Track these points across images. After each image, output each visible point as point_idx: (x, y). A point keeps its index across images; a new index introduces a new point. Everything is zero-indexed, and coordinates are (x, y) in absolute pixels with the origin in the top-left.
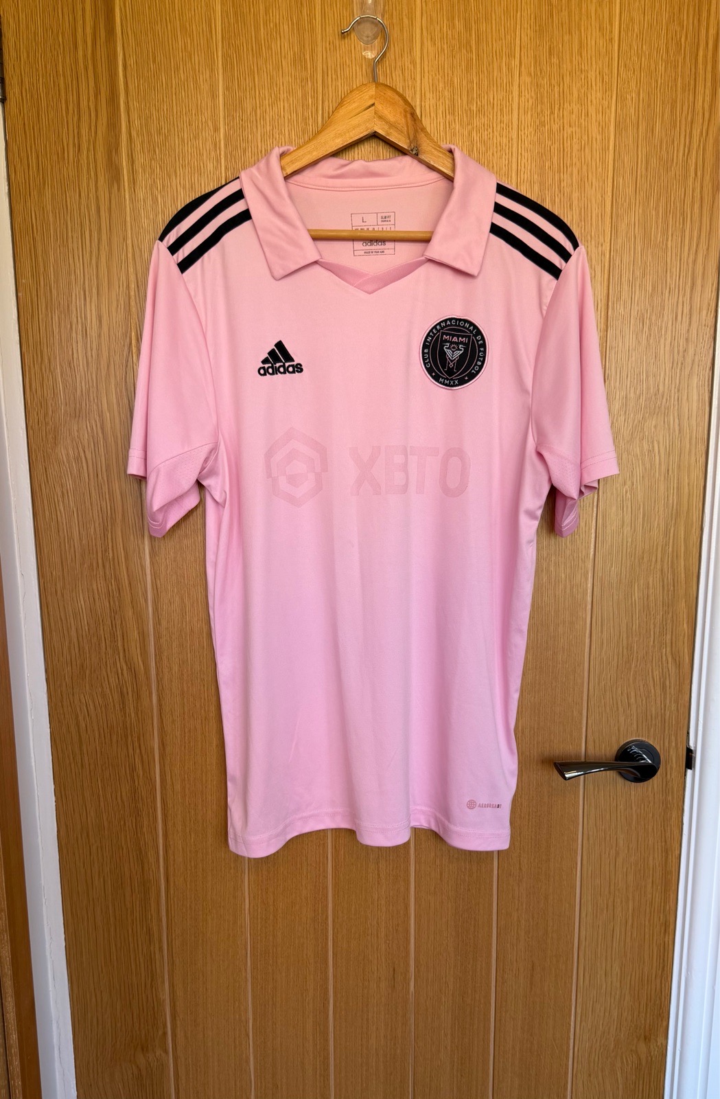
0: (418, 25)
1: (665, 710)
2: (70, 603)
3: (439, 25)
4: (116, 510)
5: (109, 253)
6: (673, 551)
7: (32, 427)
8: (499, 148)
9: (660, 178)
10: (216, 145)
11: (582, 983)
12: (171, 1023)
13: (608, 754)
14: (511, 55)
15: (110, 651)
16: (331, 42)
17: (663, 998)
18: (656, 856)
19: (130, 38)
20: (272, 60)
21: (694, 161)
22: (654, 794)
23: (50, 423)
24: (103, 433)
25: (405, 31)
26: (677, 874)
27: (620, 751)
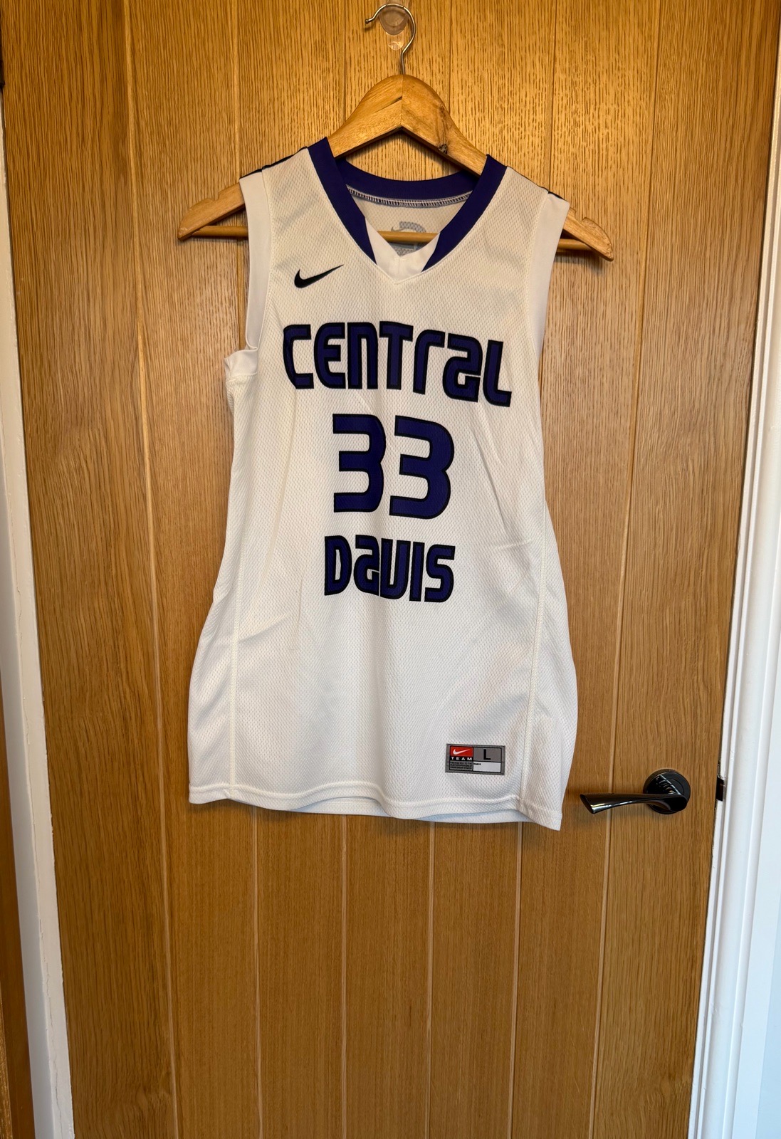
0: (447, 15)
1: (695, 740)
2: (69, 623)
3: (469, 16)
4: (120, 524)
5: (114, 251)
6: (706, 575)
7: (30, 437)
9: (699, 185)
10: (230, 139)
11: (605, 1022)
12: (175, 1064)
13: (636, 785)
15: (112, 673)
16: (355, 31)
17: (689, 1035)
18: (684, 890)
19: (139, 20)
20: (292, 50)
21: (734, 168)
22: (683, 826)
23: (50, 431)
24: (106, 442)
25: (433, 20)
26: (705, 907)
27: (649, 782)
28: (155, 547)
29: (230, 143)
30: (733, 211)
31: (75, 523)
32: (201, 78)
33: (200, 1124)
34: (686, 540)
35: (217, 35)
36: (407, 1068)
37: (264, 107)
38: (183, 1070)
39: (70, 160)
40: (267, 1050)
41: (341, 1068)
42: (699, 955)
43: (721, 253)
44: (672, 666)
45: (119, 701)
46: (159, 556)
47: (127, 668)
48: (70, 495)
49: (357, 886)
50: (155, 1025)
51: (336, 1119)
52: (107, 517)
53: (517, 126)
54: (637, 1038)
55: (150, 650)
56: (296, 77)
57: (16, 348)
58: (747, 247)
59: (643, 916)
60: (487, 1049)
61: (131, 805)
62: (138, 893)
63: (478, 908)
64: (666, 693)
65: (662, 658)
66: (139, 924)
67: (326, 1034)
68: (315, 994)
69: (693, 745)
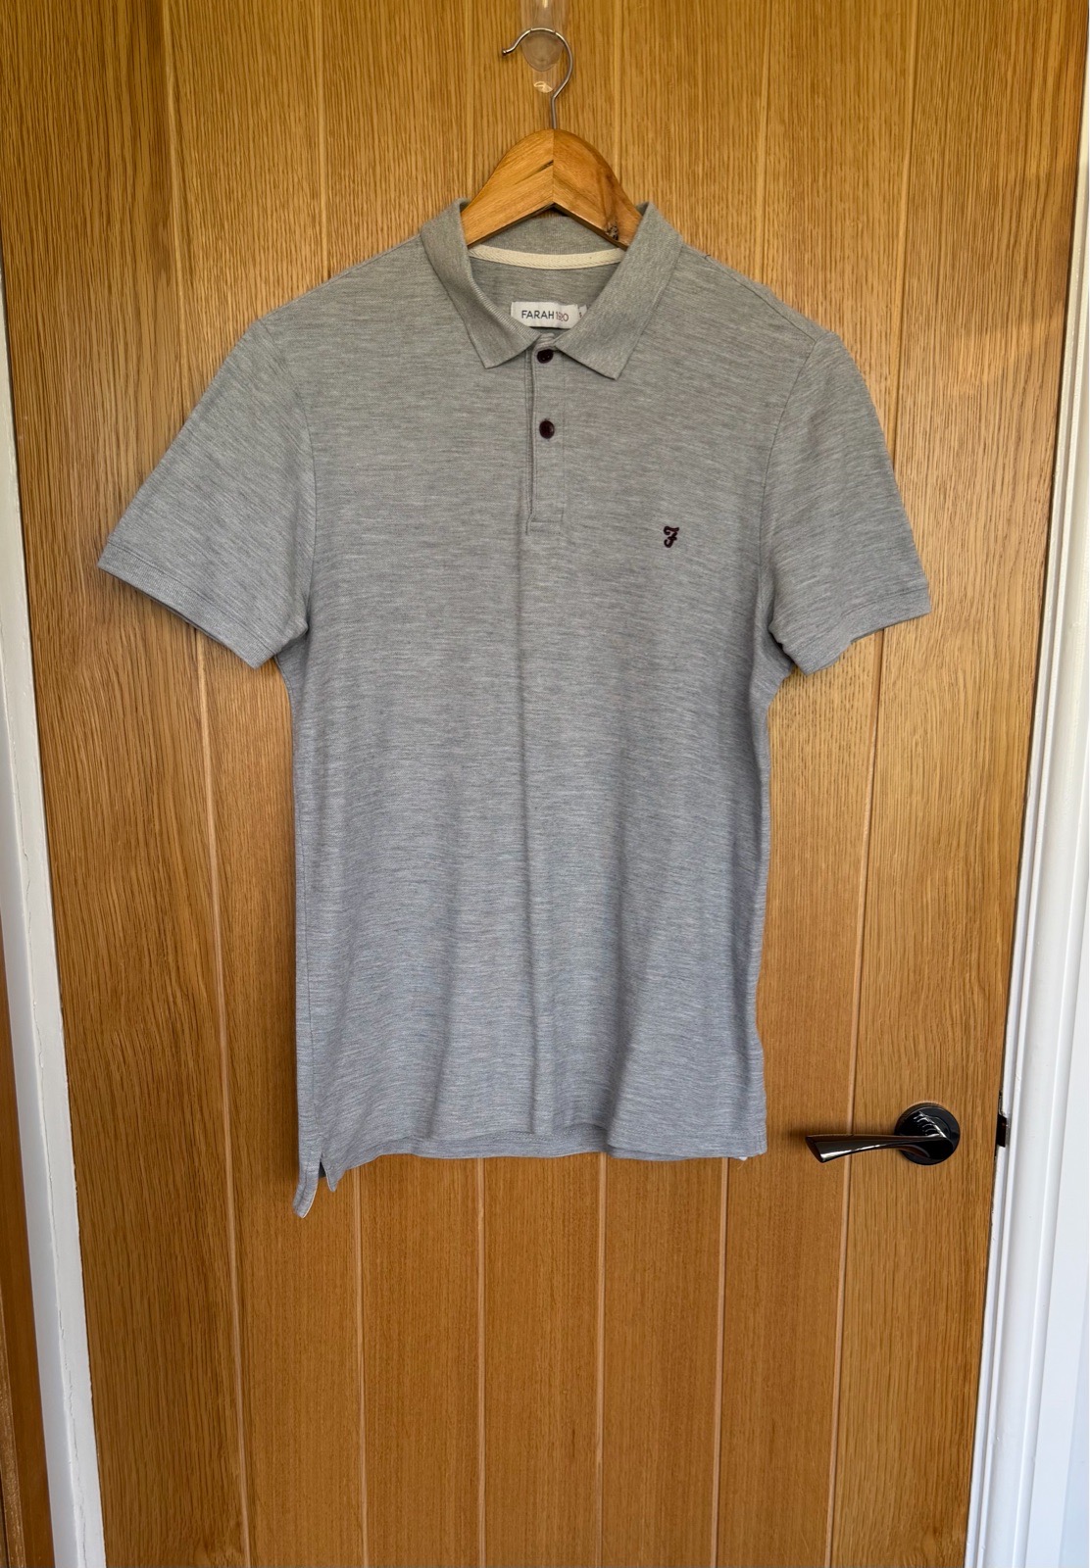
0: (617, 42)
1: (968, 1061)
2: (96, 899)
3: (648, 45)
4: (165, 759)
5: (154, 378)
6: (983, 832)
7: (38, 636)
8: (736, 232)
9: (972, 280)
10: (314, 219)
11: (844, 1453)
12: (247, 1511)
13: (885, 1122)
14: (755, 93)
15: (156, 969)
16: (488, 68)
17: (961, 1475)
18: (953, 1271)
19: (185, 53)
20: (399, 92)
21: (1023, 256)
22: (952, 1182)
23: (67, 630)
24: (145, 646)
25: (597, 50)
26: (982, 1296)
27: (902, 1120)
28: (214, 793)
29: (315, 226)
30: (1021, 314)
31: (103, 763)
32: (273, 136)
34: (954, 782)
35: (294, 71)
37: (361, 174)
38: (259, 1519)
39: (91, 250)
40: (376, 1491)
41: (477, 1516)
42: (975, 1361)
43: (1005, 376)
44: (935, 960)
45: (166, 1007)
46: (220, 806)
47: (177, 961)
48: (95, 721)
49: (500, 1264)
50: (219, 1456)
52: (148, 755)
54: (888, 1478)
55: (209, 938)
56: (406, 133)
57: (19, 515)
58: (1041, 368)
59: (895, 1306)
60: (680, 1490)
61: (185, 1151)
62: (195, 1272)
63: (667, 1294)
64: (927, 997)
65: (922, 949)
66: (197, 1316)
67: (458, 1468)
68: (441, 1413)
69: (965, 1069)
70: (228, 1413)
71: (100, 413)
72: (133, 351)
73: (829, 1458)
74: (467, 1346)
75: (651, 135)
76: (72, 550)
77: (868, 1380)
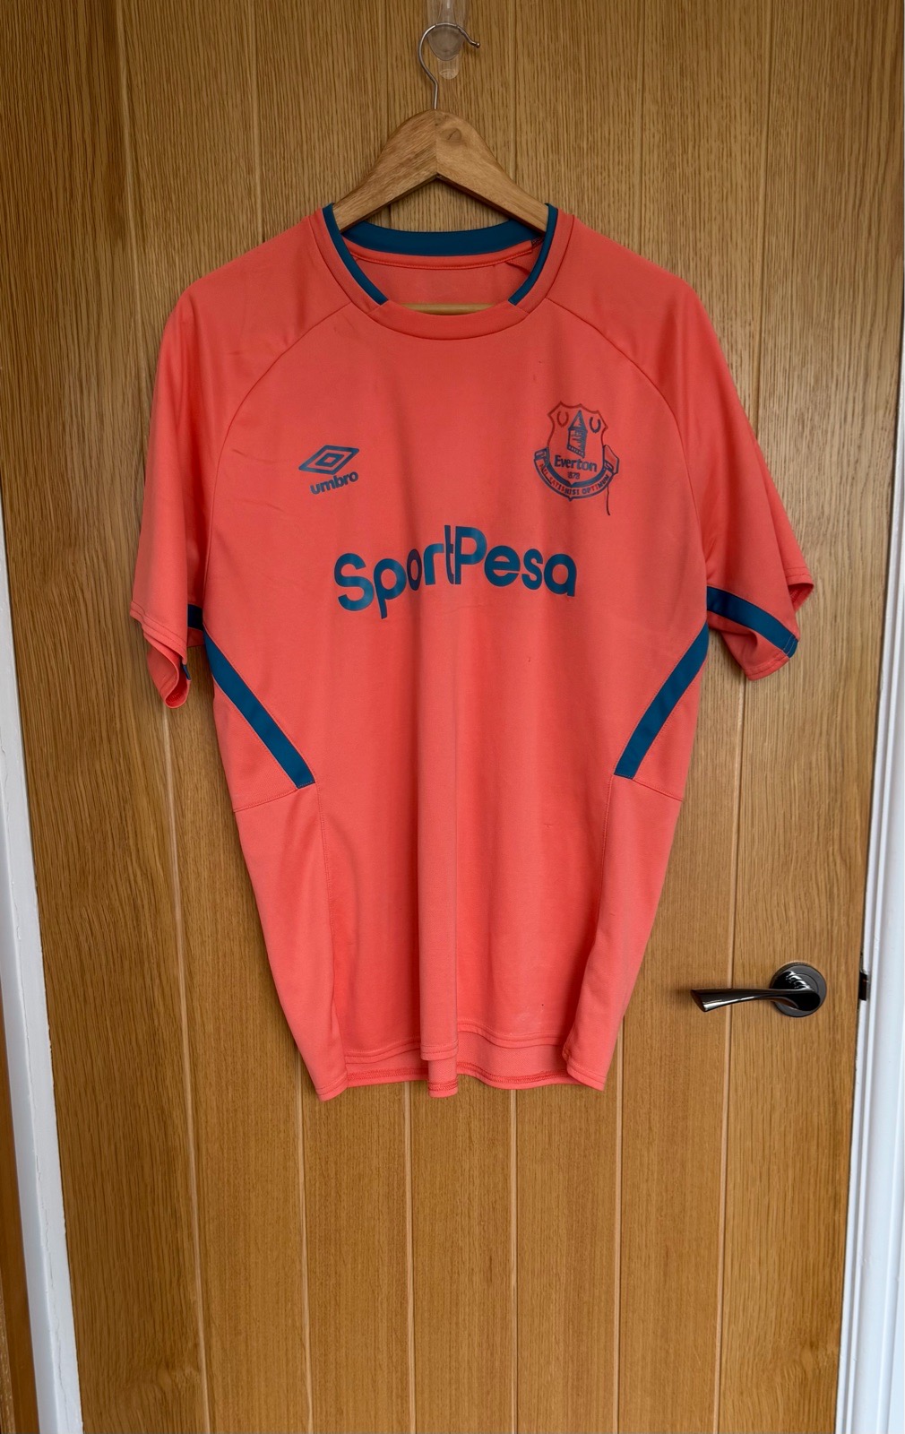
1: (831, 925)
2: (65, 789)
3: (538, 36)
5: (112, 332)
6: (842, 722)
8: (616, 198)
9: (822, 237)
10: (249, 190)
11: (729, 1276)
12: (204, 1333)
13: (761, 979)
14: (631, 77)
15: (118, 851)
16: (399, 58)
17: (834, 1292)
18: (822, 1111)
19: (137, 49)
20: (322, 81)
21: (867, 216)
22: (819, 1032)
23: (38, 554)
24: (106, 567)
25: (494, 44)
26: (850, 1132)
27: (776, 978)
29: (250, 198)
30: (866, 268)
31: (71, 668)
32: (213, 120)
33: (236, 1409)
35: (231, 63)
36: (488, 1336)
37: (290, 152)
38: (214, 1340)
39: (56, 220)
40: (316, 1313)
41: (407, 1335)
42: (843, 1192)
43: (853, 320)
44: (801, 836)
47: (137, 844)
48: (63, 633)
50: (179, 1285)
51: (402, 1400)
52: (109, 658)
53: (600, 170)
54: (769, 1297)
55: (164, 823)
56: (328, 117)
58: (884, 315)
59: (772, 1144)
60: (586, 1310)
61: (145, 1013)
62: (156, 1120)
63: (571, 1136)
64: (796, 869)
65: (791, 826)
66: (158, 1158)
67: (389, 1293)
68: (374, 1243)
69: (830, 933)
70: (186, 1245)
71: (65, 363)
72: (94, 307)
73: (717, 1280)
74: (396, 1182)
75: (542, 114)
76: (42, 483)
77: (749, 1209)
